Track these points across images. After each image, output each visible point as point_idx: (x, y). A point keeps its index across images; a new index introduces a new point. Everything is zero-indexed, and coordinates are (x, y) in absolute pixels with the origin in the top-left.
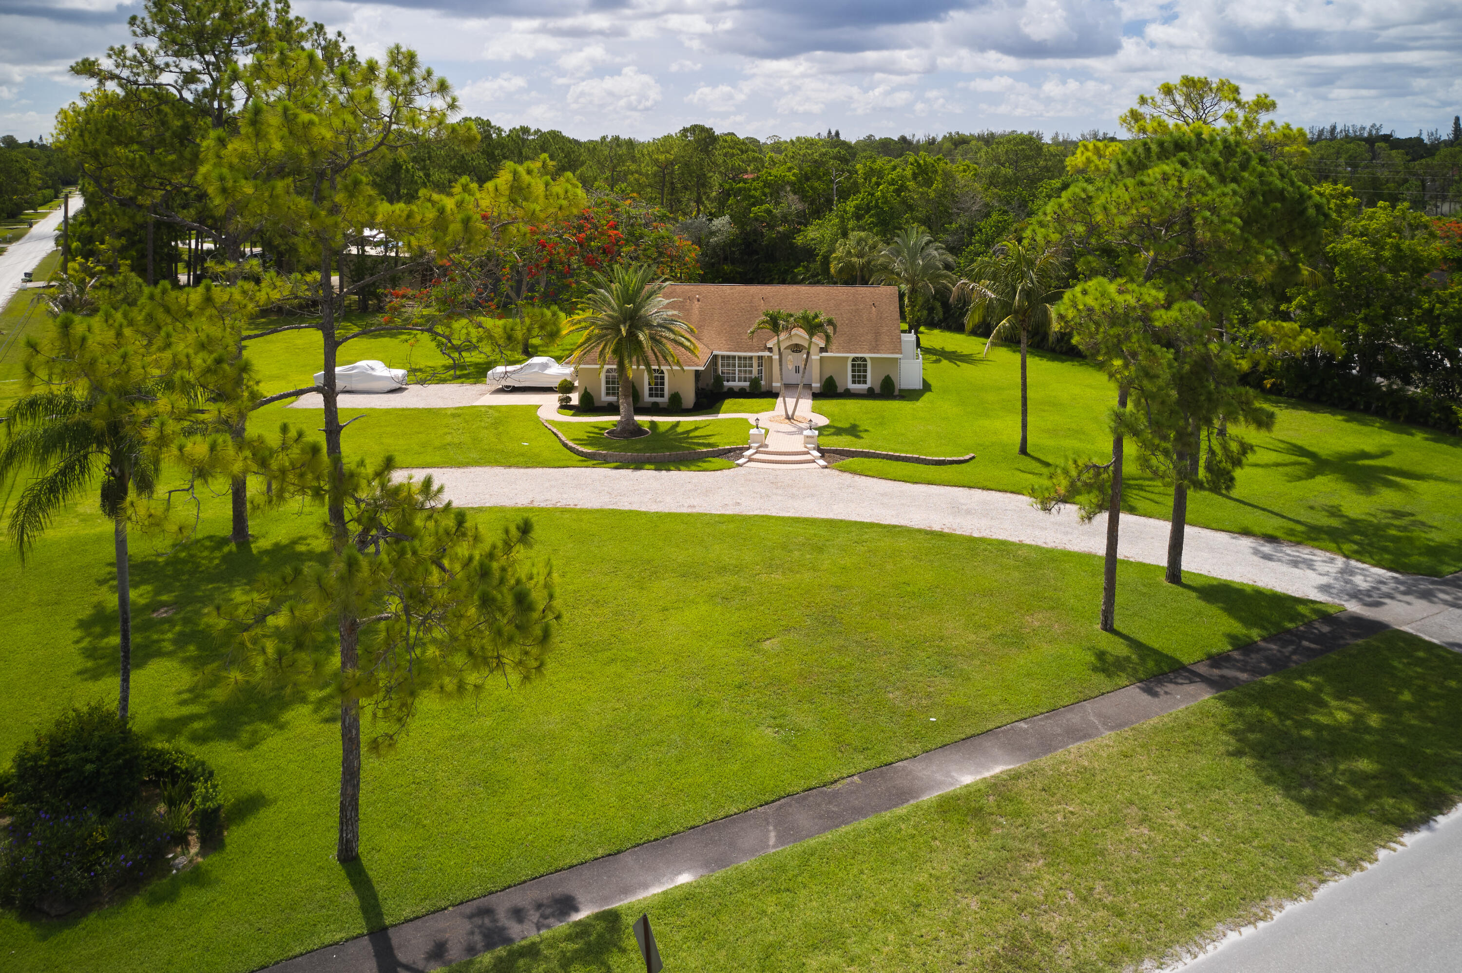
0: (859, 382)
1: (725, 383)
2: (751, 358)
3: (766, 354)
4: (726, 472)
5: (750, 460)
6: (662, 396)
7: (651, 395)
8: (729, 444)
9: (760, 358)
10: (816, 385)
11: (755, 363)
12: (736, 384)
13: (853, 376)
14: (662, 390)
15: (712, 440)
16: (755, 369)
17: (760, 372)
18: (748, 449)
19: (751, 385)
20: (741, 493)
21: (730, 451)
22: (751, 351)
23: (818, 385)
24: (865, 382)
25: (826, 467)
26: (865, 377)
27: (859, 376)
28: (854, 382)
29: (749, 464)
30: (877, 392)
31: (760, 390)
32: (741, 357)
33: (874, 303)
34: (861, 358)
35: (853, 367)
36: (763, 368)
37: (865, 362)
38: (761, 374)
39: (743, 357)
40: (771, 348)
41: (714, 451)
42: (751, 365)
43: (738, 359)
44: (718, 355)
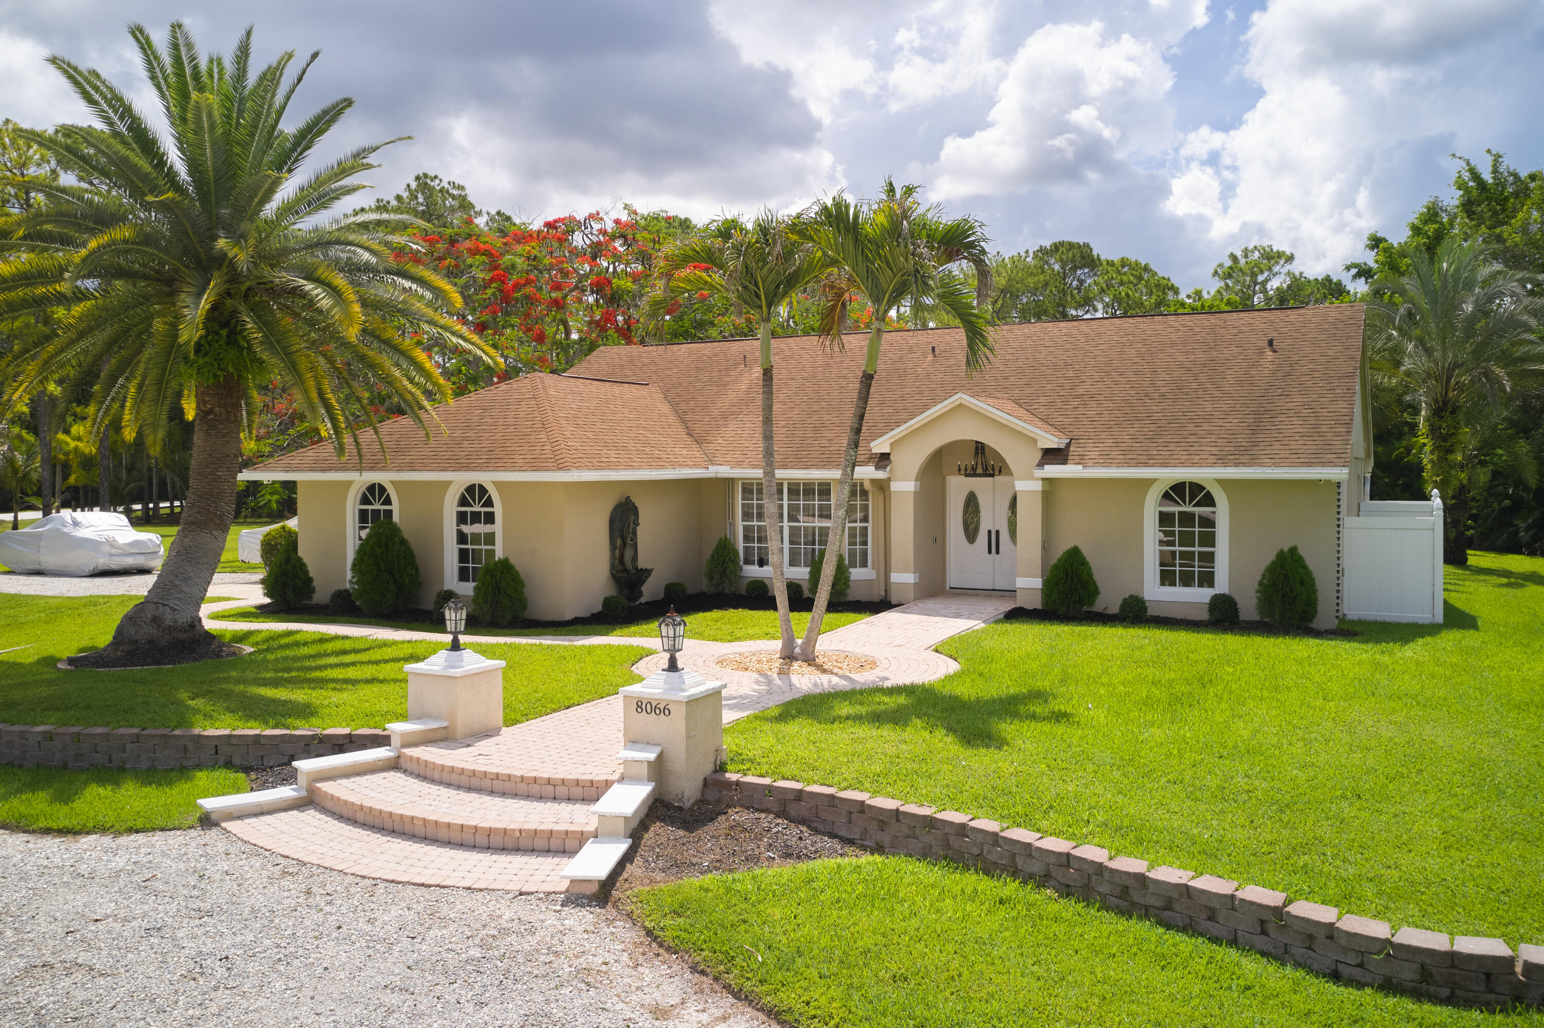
0: (1187, 580)
1: (748, 569)
2: (824, 490)
3: (875, 472)
7: (463, 574)
9: (856, 489)
10: (1029, 583)
11: (840, 503)
13: (1166, 559)
14: (490, 557)
17: (859, 536)
22: (826, 465)
24: (1206, 580)
26: (1209, 558)
27: (1187, 558)
28: (1167, 578)
30: (1248, 608)
31: (845, 595)
32: (799, 484)
33: (1271, 343)
34: (1192, 484)
35: (1165, 519)
36: (870, 526)
37: (1209, 500)
38: (865, 543)
39: (804, 484)
40: (889, 454)
41: (234, 741)
42: (825, 514)
43: (790, 491)
44: (733, 479)
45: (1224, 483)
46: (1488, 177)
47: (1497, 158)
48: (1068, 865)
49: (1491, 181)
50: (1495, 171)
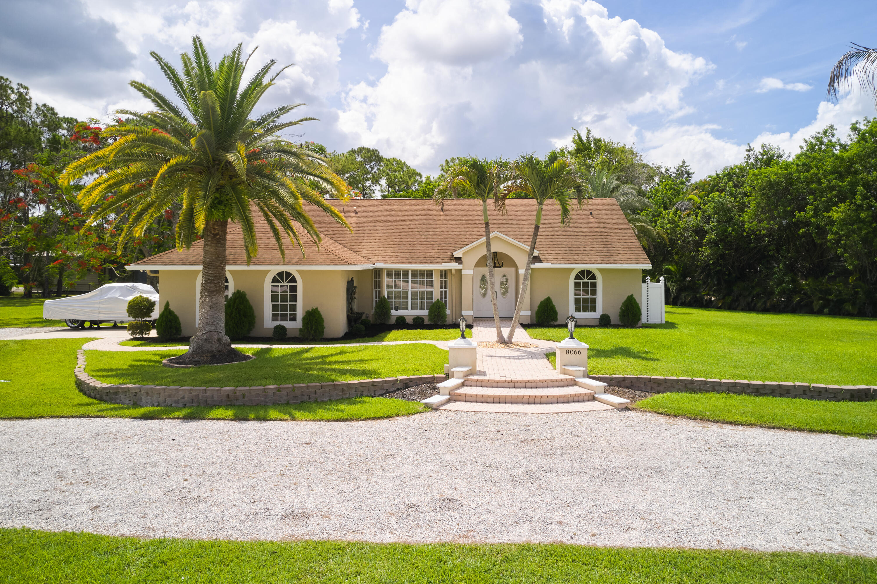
0: (585, 310)
1: (394, 312)
2: (430, 274)
3: (454, 266)
4: (402, 421)
5: (453, 398)
6: (293, 318)
7: (275, 317)
8: (404, 371)
9: (444, 274)
10: (526, 313)
11: (436, 280)
12: (409, 313)
13: (577, 301)
14: (294, 308)
15: (369, 366)
16: (436, 292)
17: (443, 295)
18: (447, 378)
19: (430, 313)
20: (450, 467)
21: (407, 384)
22: (431, 262)
23: (529, 313)
24: (594, 309)
25: (627, 409)
26: (594, 301)
27: (585, 301)
28: (578, 309)
29: (451, 406)
30: (614, 318)
31: (446, 321)
32: (417, 271)
33: (591, 213)
34: (587, 271)
35: (577, 285)
36: (447, 290)
37: (594, 277)
38: (445, 298)
39: (420, 271)
40: (460, 258)
41: (376, 384)
42: (431, 284)
43: (412, 275)
44: (382, 269)
45: (601, 270)
46: (584, 139)
47: (589, 131)
48: (735, 386)
49: (585, 141)
50: (588, 137)
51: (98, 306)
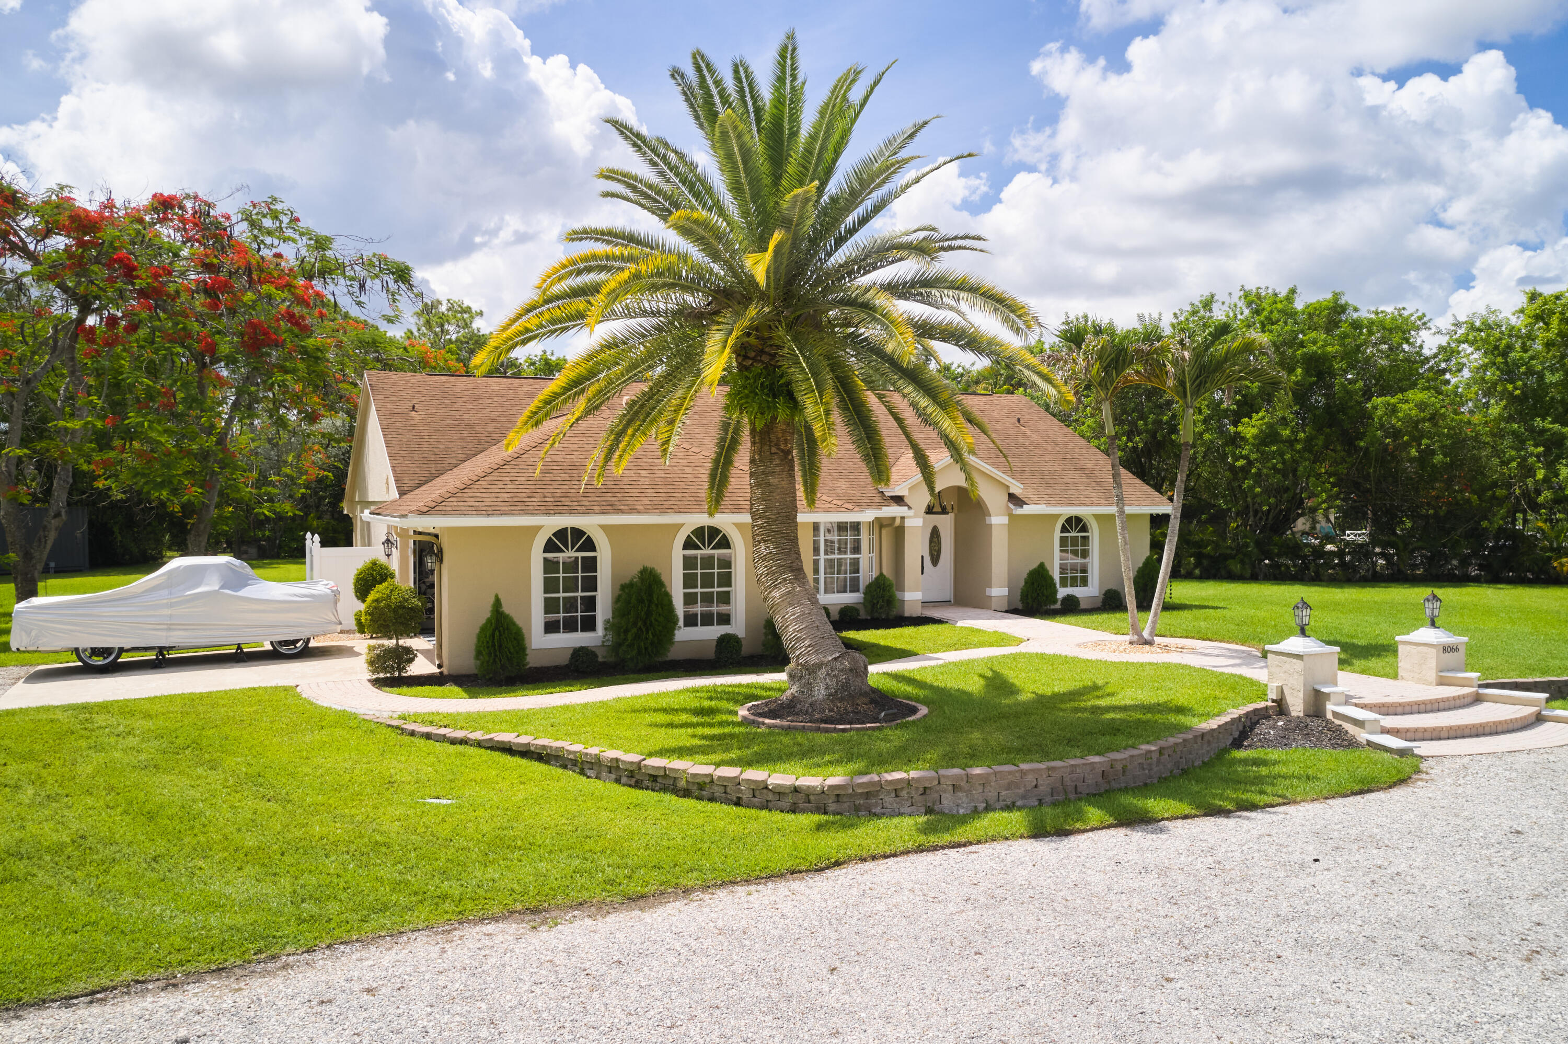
16: (864, 557)
51: (167, 612)
